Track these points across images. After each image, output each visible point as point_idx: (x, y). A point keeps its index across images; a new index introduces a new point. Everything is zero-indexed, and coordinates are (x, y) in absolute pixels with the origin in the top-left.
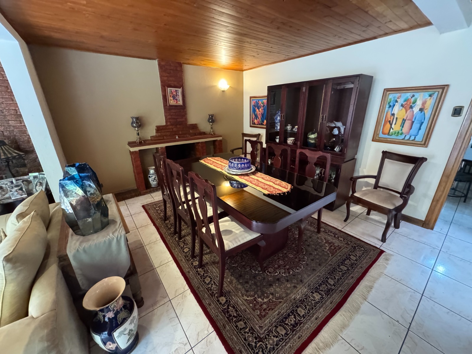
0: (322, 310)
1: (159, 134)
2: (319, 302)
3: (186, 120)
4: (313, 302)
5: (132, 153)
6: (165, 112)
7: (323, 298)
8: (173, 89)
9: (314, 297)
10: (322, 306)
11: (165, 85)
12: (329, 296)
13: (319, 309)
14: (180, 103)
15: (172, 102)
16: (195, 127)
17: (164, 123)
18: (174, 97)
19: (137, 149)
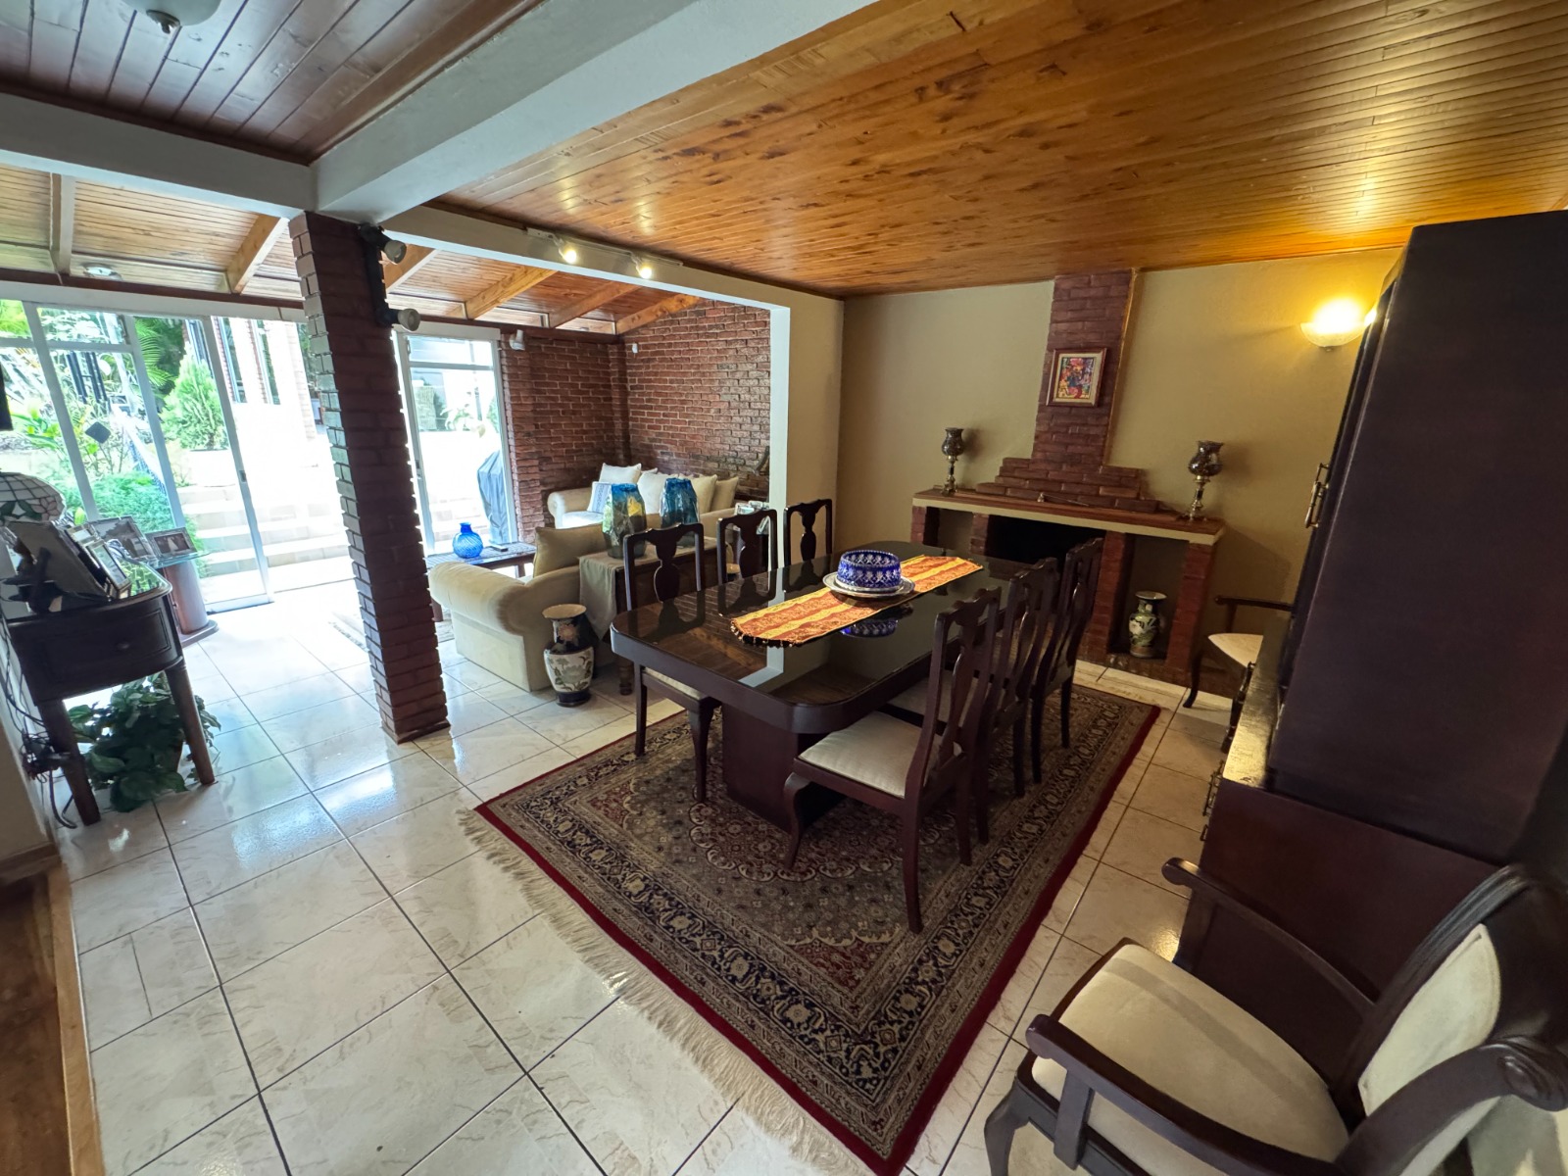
0: (600, 890)
1: (1003, 480)
2: (619, 887)
3: (1108, 451)
4: (620, 877)
7: (629, 896)
8: (1077, 357)
9: (631, 880)
10: (608, 891)
12: (634, 909)
13: (601, 885)
14: (1087, 396)
15: (1063, 395)
17: (1028, 453)
18: (1073, 381)
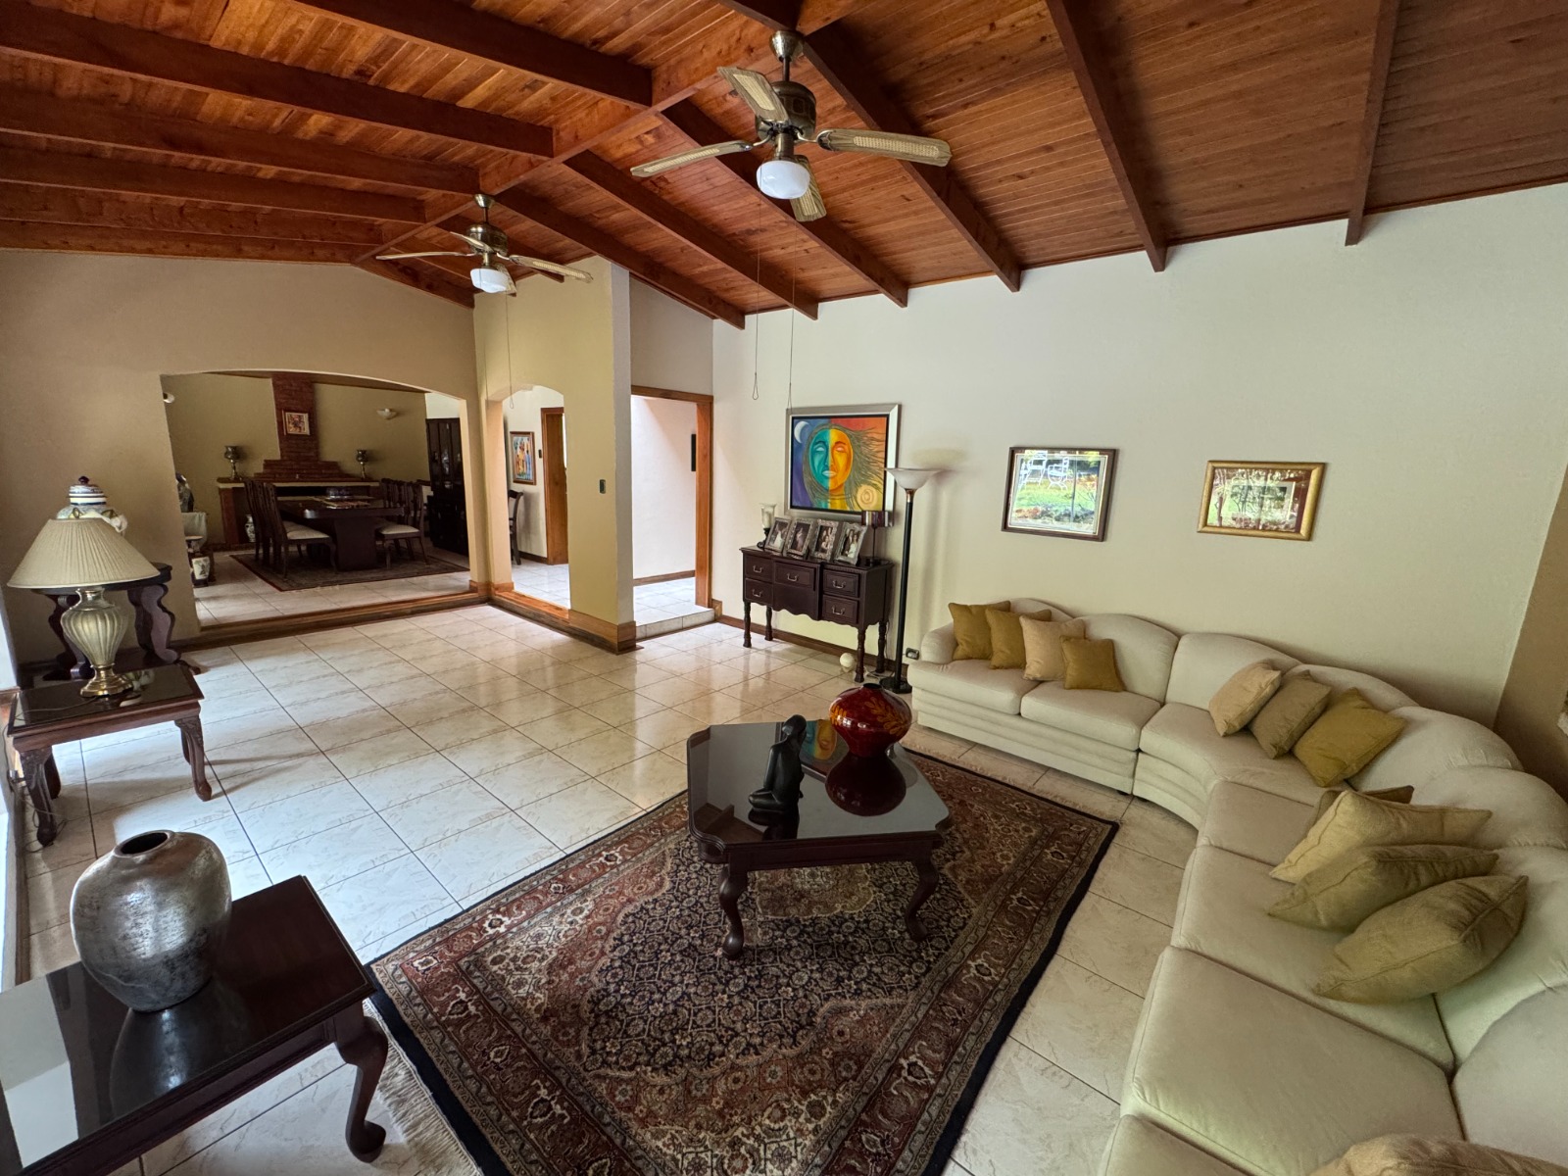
1: (269, 471)
3: (318, 454)
5: (221, 491)
6: (281, 442)
8: (294, 414)
11: (281, 408)
14: (306, 431)
15: (292, 430)
16: (334, 465)
17: (278, 457)
18: (296, 425)
19: (230, 486)
